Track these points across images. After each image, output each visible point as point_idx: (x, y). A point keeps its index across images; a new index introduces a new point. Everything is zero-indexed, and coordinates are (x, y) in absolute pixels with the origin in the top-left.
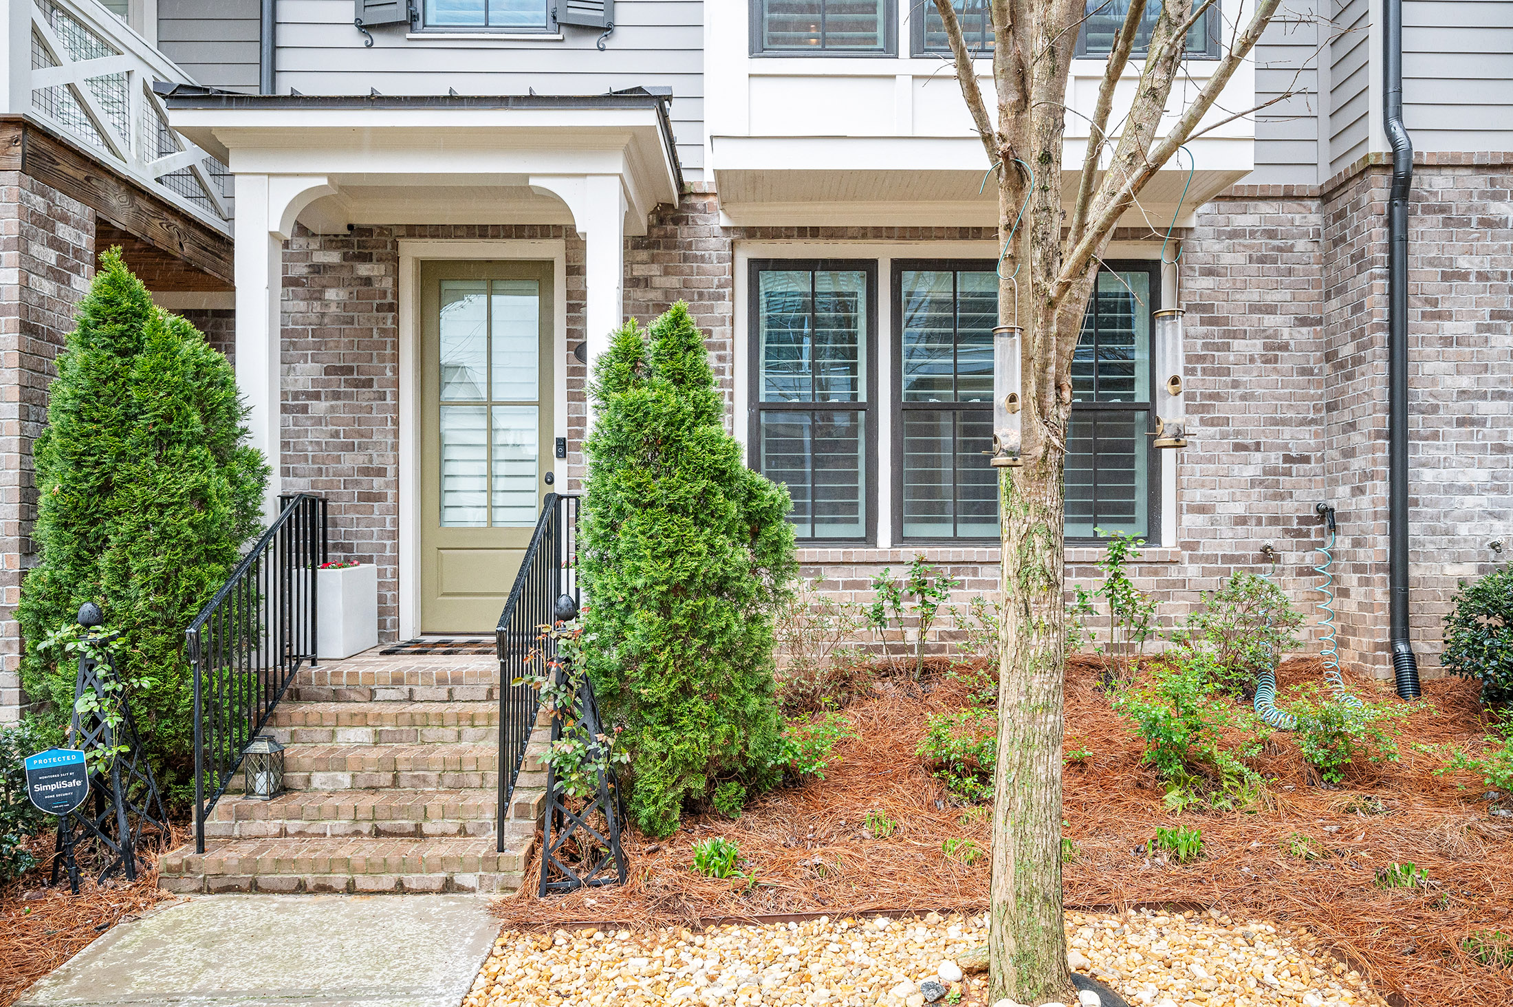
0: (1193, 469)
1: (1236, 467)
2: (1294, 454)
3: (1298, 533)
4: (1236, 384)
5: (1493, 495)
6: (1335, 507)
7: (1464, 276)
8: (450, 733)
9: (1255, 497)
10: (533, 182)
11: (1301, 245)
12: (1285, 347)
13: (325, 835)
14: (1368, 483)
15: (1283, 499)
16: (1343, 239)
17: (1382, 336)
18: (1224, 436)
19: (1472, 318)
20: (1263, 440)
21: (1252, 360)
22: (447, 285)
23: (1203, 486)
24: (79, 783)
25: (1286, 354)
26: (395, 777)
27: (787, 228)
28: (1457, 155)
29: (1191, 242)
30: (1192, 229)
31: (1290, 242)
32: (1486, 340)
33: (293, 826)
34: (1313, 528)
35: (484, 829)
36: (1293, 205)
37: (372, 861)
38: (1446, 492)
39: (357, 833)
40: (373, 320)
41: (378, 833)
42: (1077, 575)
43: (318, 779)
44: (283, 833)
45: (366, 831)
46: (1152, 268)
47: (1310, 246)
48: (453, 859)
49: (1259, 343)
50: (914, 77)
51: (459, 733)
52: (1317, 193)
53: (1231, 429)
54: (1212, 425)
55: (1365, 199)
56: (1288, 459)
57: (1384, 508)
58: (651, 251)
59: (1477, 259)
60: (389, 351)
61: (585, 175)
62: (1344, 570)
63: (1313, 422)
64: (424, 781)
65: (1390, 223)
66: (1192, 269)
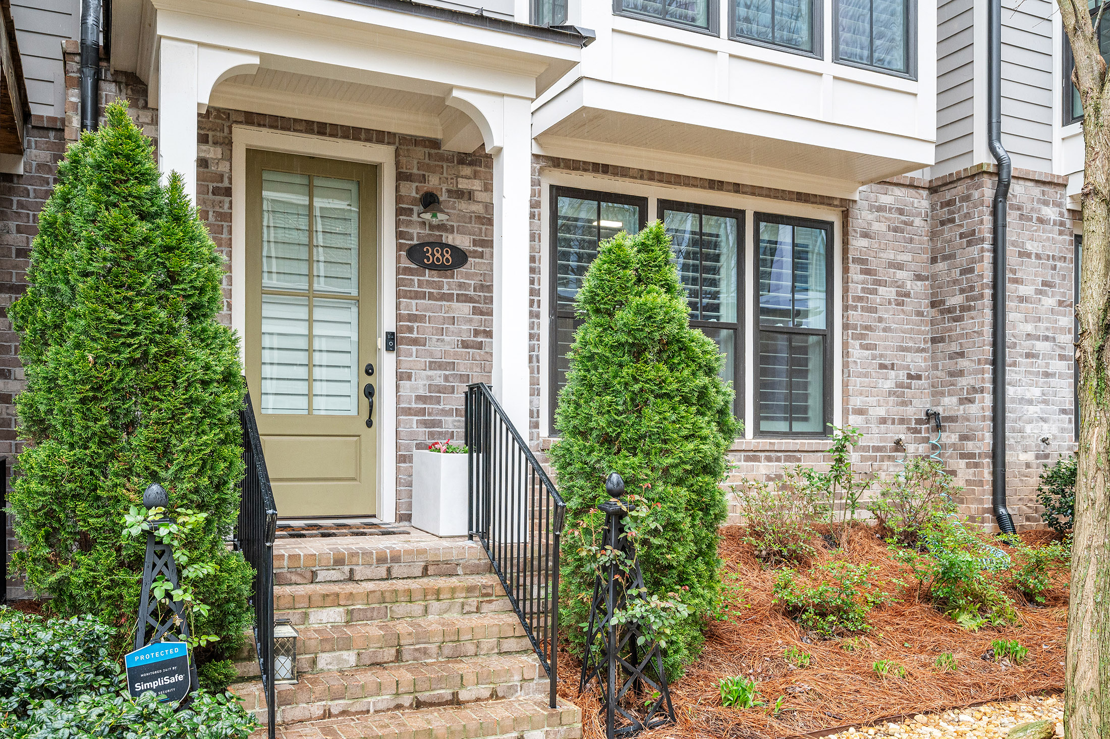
0: (855, 381)
1: (880, 381)
2: (913, 373)
3: (916, 431)
4: (880, 320)
5: (1042, 406)
6: (941, 412)
7: (1029, 255)
8: (417, 608)
9: (891, 403)
10: (456, 93)
11: (918, 222)
12: (907, 295)
13: (368, 711)
14: (977, 396)
15: (907, 406)
16: (952, 221)
17: (988, 292)
18: (874, 358)
19: (1033, 284)
20: (896, 362)
21: (890, 303)
22: (266, 176)
23: (861, 394)
24: (181, 678)
25: (909, 300)
26: (399, 652)
27: (584, 162)
28: (1028, 172)
29: (854, 212)
30: (855, 201)
31: (912, 218)
32: (1040, 300)
33: (337, 706)
34: (924, 426)
35: (512, 691)
36: (912, 191)
37: (453, 728)
38: (1020, 403)
39: (399, 707)
40: (208, 203)
41: (419, 705)
42: (785, 461)
43: (324, 660)
44: (328, 714)
45: (407, 704)
46: (827, 226)
47: (923, 223)
48: (524, 719)
49: (894, 290)
50: (731, 56)
51: (426, 607)
52: (927, 186)
53: (877, 352)
54: (867, 349)
55: (976, 194)
56: (910, 376)
57: (989, 413)
58: (474, 168)
59: (1036, 244)
60: (225, 236)
61: (503, 95)
62: (951, 457)
63: (923, 350)
64: (425, 653)
65: (994, 213)
66: (855, 231)
